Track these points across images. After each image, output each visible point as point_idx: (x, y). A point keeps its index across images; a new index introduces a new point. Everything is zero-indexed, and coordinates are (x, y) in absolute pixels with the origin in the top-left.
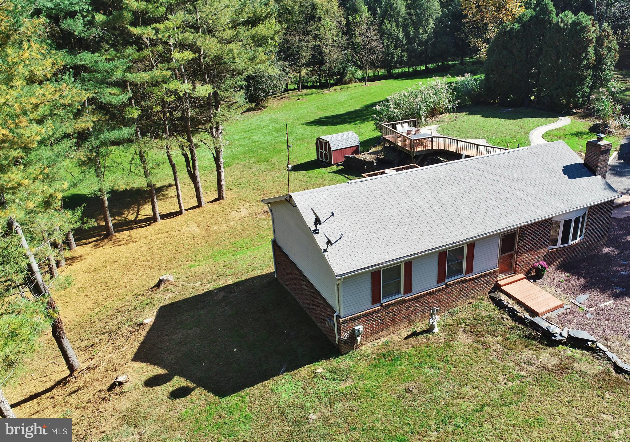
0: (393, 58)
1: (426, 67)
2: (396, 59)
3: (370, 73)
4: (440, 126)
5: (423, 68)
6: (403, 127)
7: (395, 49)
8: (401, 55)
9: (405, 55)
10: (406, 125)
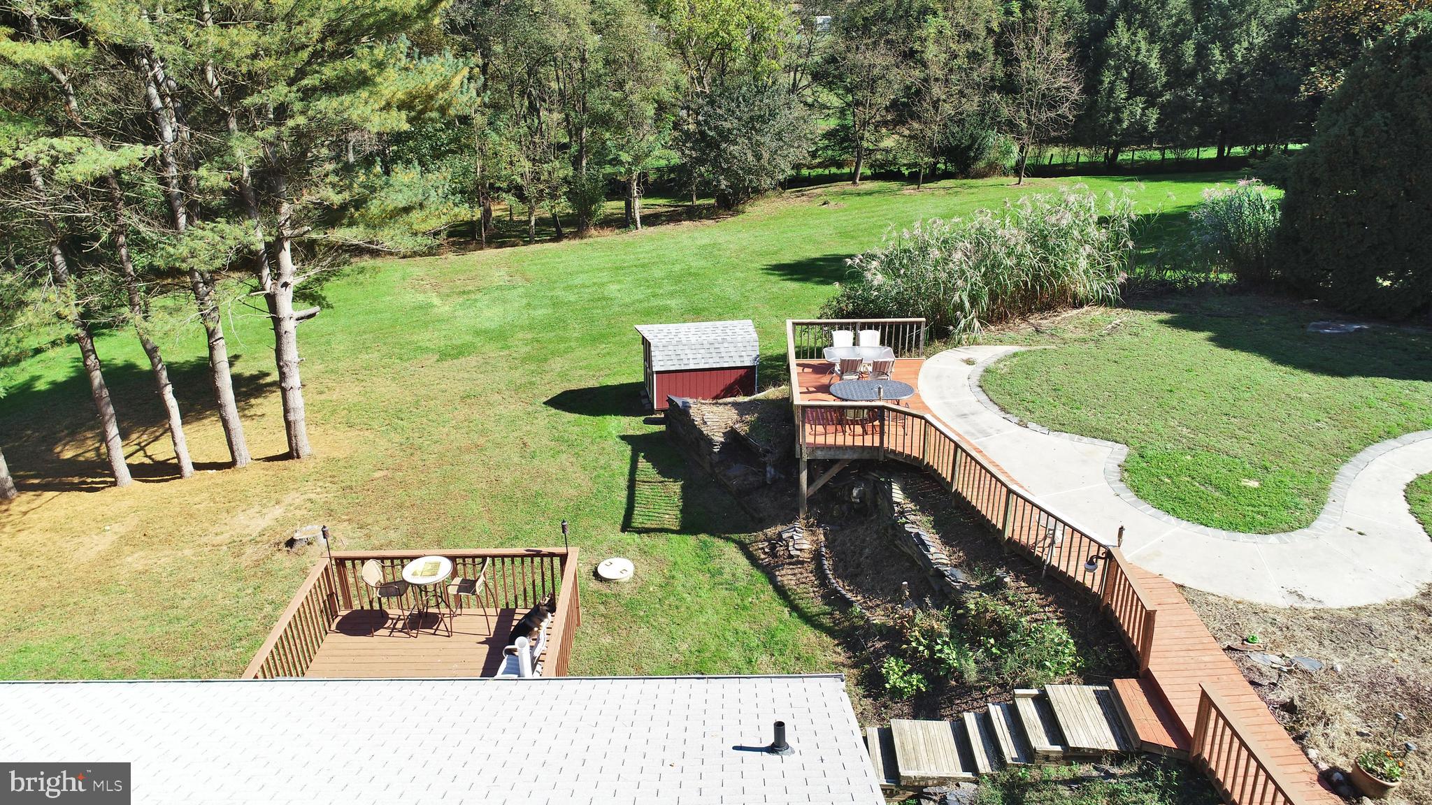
0: (1119, 121)
1: (1221, 152)
2: (1125, 125)
3: (1054, 154)
4: (1015, 355)
5: (1211, 153)
6: (856, 342)
7: (1127, 99)
8: (1143, 114)
9: (1153, 115)
10: (870, 338)
